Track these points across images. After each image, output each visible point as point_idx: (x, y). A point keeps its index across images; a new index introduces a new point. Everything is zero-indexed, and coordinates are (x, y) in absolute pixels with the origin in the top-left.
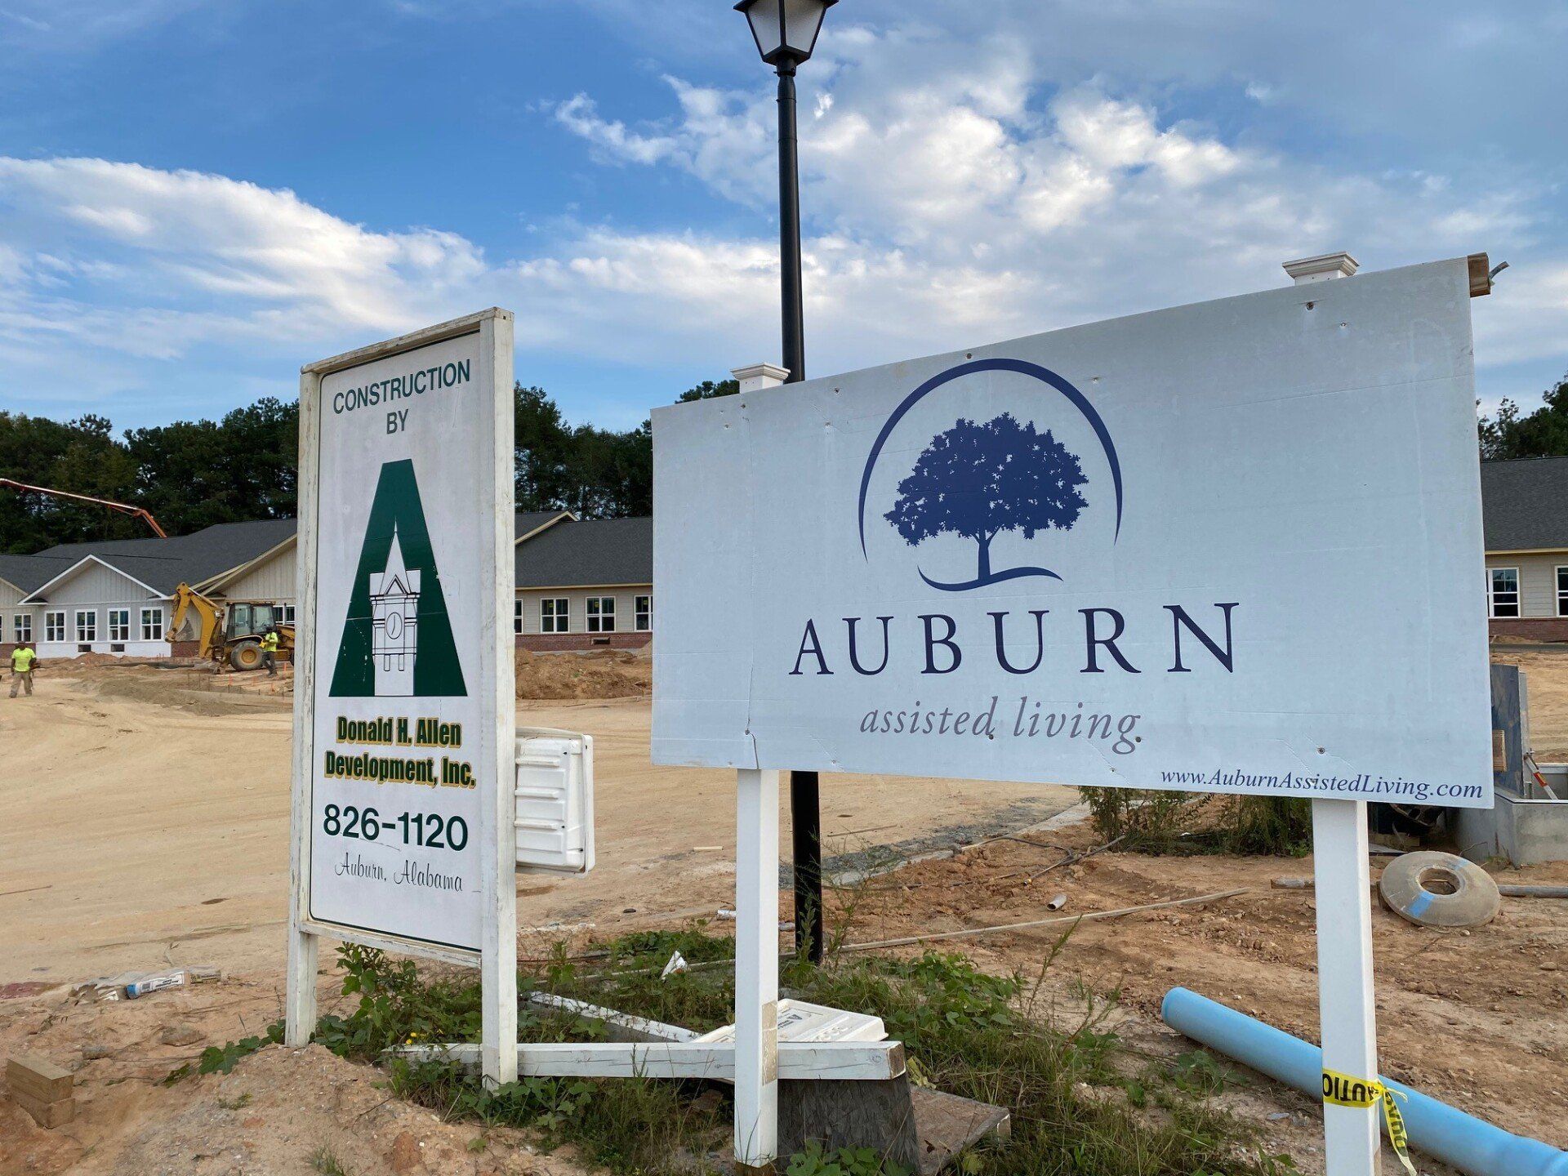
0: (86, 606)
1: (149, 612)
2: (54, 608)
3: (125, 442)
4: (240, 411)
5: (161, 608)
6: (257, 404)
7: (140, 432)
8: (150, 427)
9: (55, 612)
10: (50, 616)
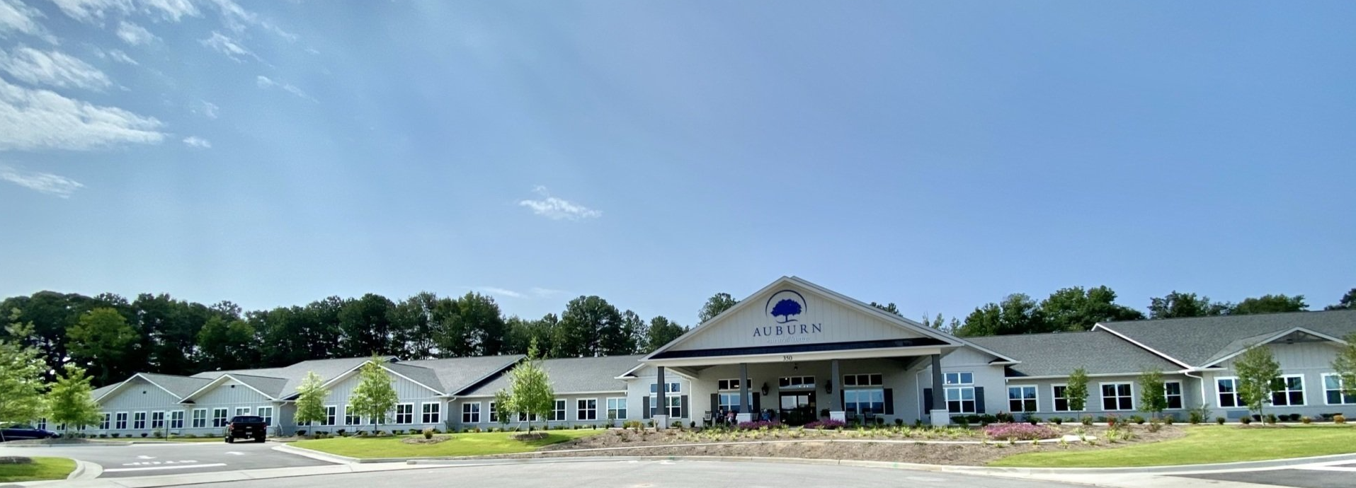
0: (221, 406)
1: (263, 409)
2: (199, 407)
3: (246, 319)
4: (316, 303)
5: (272, 407)
6: (326, 300)
7: (255, 313)
8: (262, 310)
9: (200, 409)
10: (195, 411)
